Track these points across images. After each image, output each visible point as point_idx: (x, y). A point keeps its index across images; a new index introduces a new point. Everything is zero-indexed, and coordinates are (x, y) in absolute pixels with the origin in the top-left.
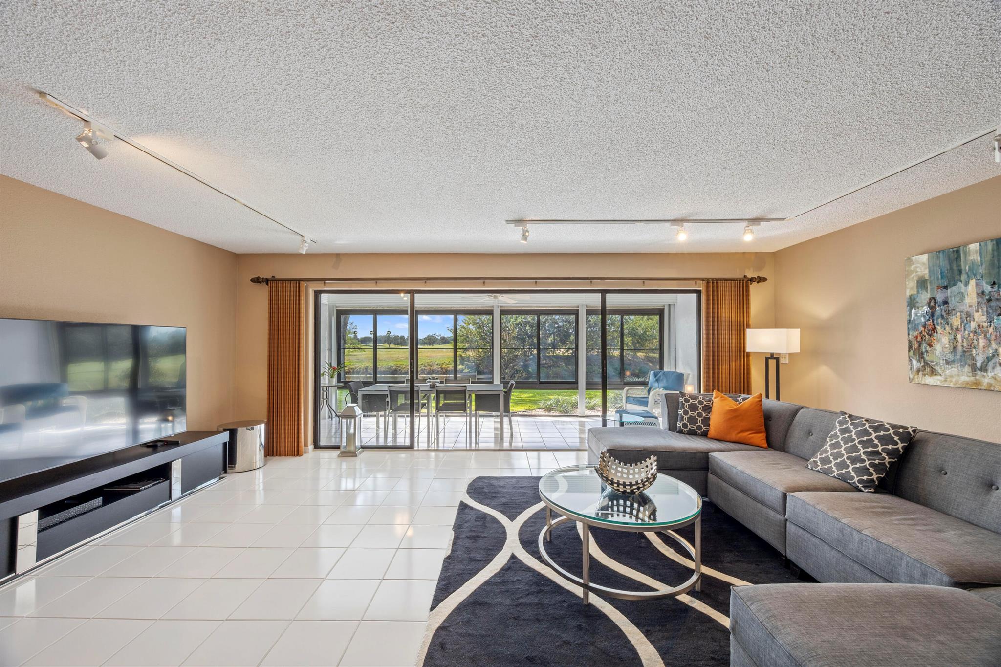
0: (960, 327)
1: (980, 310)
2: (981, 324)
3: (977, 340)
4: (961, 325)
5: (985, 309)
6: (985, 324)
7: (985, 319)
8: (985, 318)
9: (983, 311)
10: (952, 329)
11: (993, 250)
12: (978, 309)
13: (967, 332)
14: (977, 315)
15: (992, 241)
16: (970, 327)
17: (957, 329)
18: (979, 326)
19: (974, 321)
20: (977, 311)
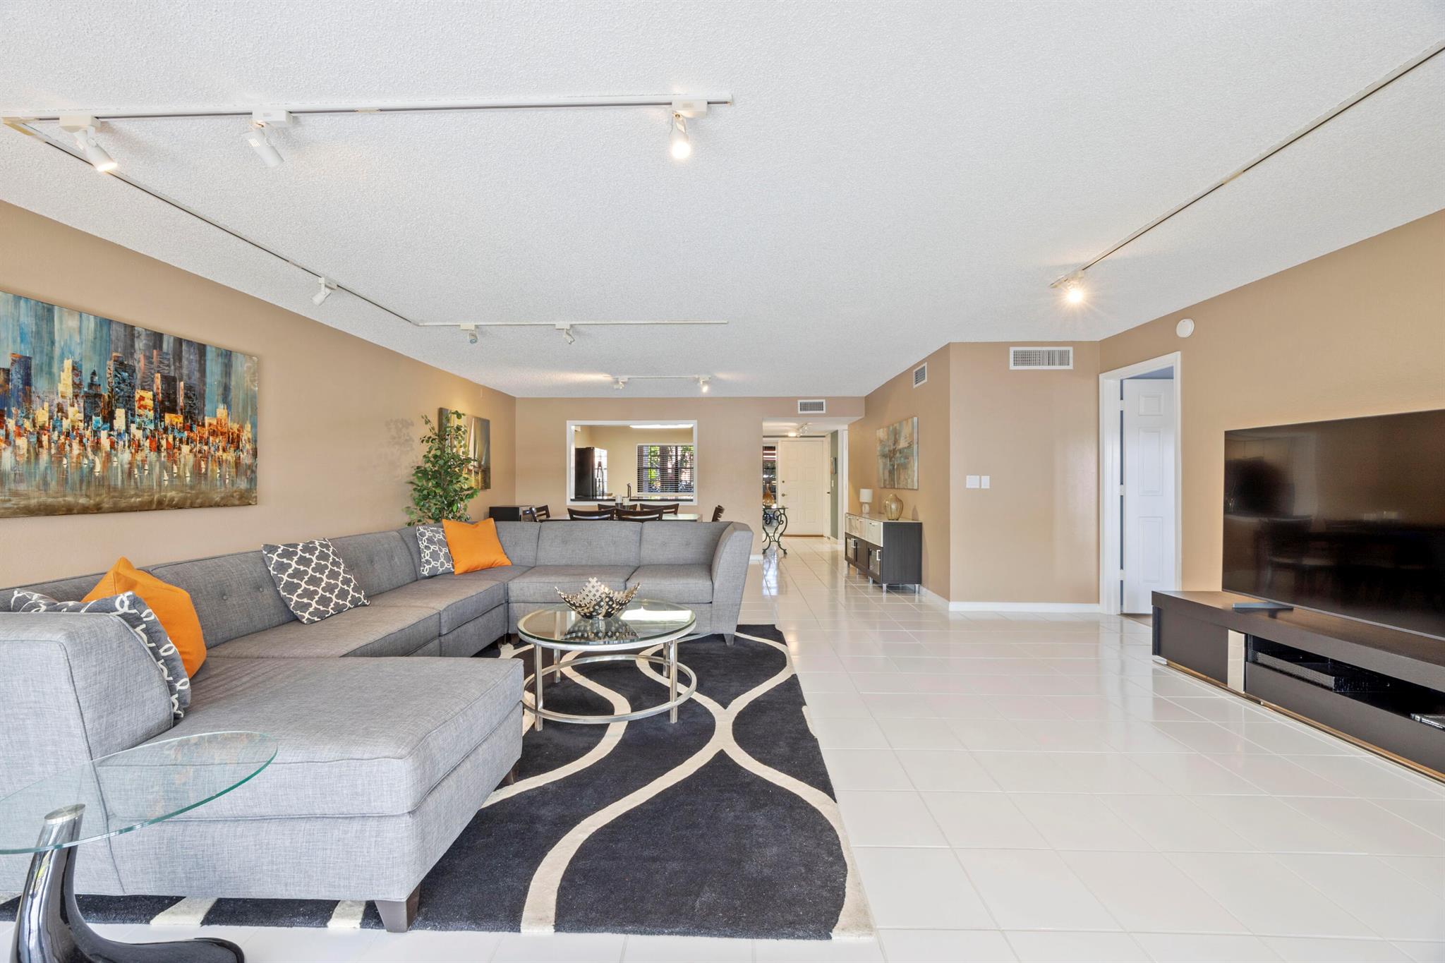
0: (47, 425)
1: (76, 405)
2: (76, 424)
3: (70, 446)
4: (49, 423)
5: (82, 405)
6: (81, 425)
7: (82, 418)
8: (81, 416)
9: (79, 407)
10: (34, 426)
11: (95, 331)
12: (73, 402)
13: (56, 433)
14: (71, 411)
15: (95, 317)
16: (61, 426)
17: (42, 428)
18: (73, 427)
19: (67, 418)
20: (72, 405)
